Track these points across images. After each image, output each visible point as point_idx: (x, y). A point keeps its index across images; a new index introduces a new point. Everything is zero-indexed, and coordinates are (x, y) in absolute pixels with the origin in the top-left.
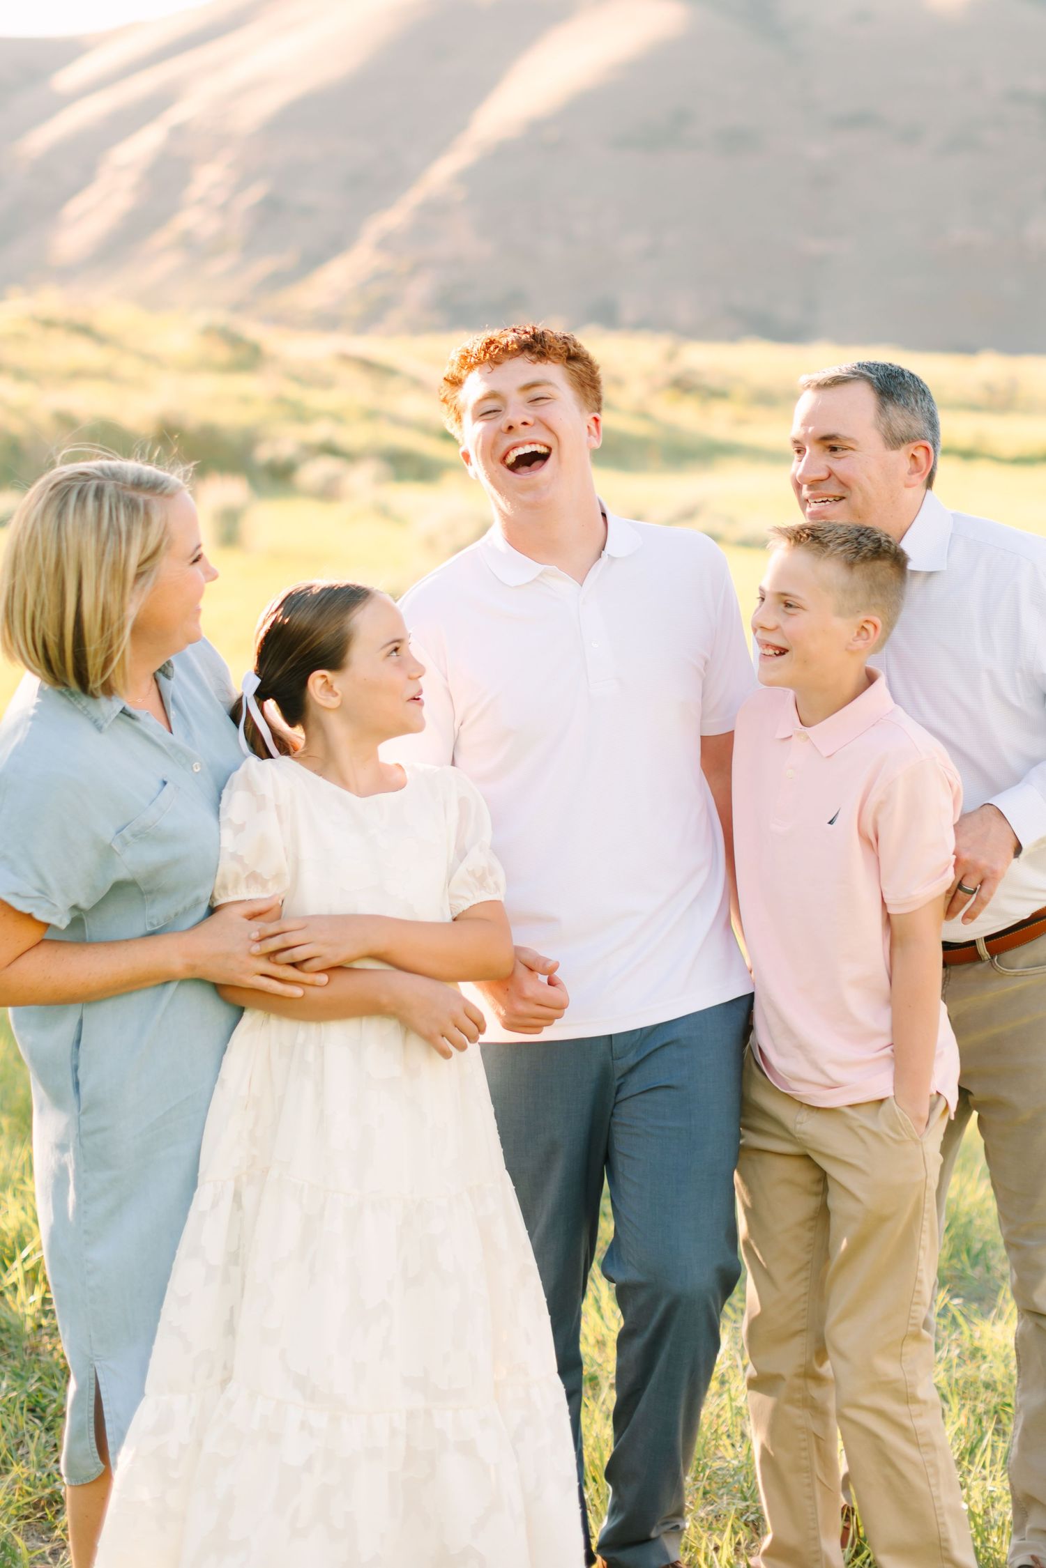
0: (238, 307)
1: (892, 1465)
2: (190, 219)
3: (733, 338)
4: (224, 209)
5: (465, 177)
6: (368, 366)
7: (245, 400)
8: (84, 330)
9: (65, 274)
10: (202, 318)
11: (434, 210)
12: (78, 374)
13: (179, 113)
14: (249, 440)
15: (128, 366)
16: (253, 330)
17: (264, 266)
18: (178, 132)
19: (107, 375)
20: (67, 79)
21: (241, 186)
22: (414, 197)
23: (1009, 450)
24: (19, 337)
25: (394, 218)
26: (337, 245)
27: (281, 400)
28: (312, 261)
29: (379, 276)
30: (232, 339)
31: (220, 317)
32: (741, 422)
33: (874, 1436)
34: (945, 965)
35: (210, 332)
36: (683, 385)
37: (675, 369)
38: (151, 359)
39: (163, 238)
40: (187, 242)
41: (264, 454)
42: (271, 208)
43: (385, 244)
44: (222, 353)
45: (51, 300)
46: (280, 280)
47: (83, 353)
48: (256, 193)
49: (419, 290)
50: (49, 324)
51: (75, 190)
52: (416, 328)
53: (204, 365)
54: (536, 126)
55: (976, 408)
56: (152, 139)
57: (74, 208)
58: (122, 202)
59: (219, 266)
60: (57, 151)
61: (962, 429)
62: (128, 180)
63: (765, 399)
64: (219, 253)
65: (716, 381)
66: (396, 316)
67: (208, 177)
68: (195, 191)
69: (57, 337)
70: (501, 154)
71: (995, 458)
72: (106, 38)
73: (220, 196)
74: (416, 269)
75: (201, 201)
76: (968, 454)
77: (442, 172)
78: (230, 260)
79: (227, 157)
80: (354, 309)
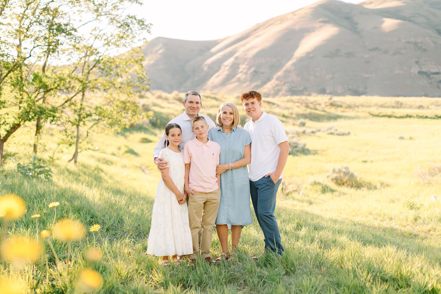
2: (239, 76)
4: (246, 73)
5: (294, 65)
6: (269, 103)
8: (215, 99)
11: (288, 72)
12: (212, 107)
13: (236, 55)
17: (254, 84)
18: (237, 58)
20: (213, 50)
21: (249, 69)
22: (284, 69)
23: (398, 115)
25: (280, 73)
26: (269, 80)
28: (264, 83)
29: (277, 85)
32: (343, 112)
36: (332, 105)
37: (331, 101)
39: (234, 80)
40: (239, 80)
42: (255, 72)
43: (278, 79)
46: (258, 87)
48: (253, 69)
49: (285, 88)
51: (217, 71)
54: (308, 54)
55: (393, 107)
56: (231, 60)
57: (217, 74)
58: (226, 73)
59: (245, 85)
60: (213, 63)
61: (389, 111)
62: (227, 68)
63: (349, 107)
64: (245, 82)
65: (339, 103)
66: (280, 94)
67: (243, 67)
68: (240, 70)
69: (209, 99)
70: (301, 60)
71: (396, 117)
72: (222, 41)
73: (245, 71)
74: (284, 84)
75: (241, 72)
76: (390, 117)
77: (289, 64)
78: (248, 83)
79: (246, 63)
80: (272, 92)
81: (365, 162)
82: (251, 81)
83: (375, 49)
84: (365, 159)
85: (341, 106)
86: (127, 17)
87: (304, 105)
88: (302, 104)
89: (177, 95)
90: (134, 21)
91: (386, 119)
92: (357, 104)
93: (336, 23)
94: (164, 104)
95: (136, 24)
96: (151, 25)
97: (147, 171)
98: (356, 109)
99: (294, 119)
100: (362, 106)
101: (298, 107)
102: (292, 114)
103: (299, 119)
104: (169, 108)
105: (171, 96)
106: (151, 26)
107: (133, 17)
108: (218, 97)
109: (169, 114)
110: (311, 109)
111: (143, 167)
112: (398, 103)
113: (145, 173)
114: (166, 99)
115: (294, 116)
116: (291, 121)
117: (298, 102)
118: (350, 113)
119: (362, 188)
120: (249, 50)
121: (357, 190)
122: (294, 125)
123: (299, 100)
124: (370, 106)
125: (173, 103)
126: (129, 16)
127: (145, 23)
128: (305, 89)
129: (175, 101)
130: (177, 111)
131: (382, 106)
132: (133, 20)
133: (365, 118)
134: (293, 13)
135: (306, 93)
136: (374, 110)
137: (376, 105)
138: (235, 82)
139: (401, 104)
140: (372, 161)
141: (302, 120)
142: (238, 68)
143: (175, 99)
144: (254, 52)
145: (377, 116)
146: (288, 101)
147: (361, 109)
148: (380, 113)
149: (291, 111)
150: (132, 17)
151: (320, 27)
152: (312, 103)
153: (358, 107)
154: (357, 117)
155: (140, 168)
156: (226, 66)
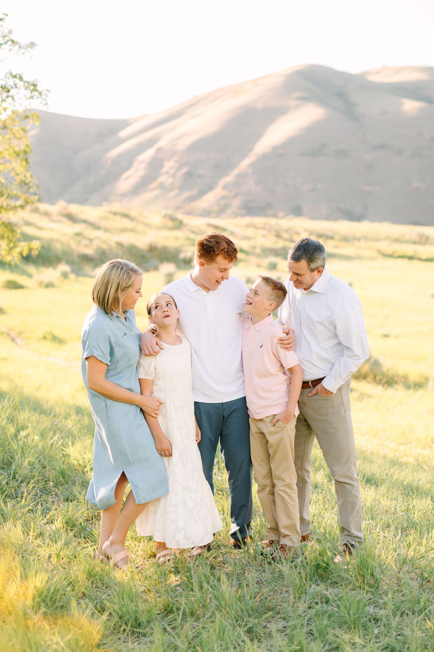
0: (178, 208)
1: (286, 505)
2: (162, 179)
3: (336, 220)
4: (174, 176)
5: (252, 165)
7: (177, 238)
8: (126, 216)
9: (123, 196)
10: (164, 212)
11: (242, 176)
12: (124, 230)
13: (159, 145)
14: (178, 251)
15: (140, 228)
16: (180, 216)
17: (187, 194)
18: (159, 150)
19: (133, 230)
20: (123, 134)
21: (179, 169)
22: (236, 171)
23: (424, 257)
24: (106, 218)
25: (229, 179)
26: (210, 188)
27: (188, 239)
28: (203, 193)
29: (223, 198)
30: (173, 219)
31: (170, 212)
32: (336, 247)
33: (283, 497)
34: (302, 388)
35: (165, 216)
38: (147, 225)
39: (154, 185)
40: (162, 186)
41: (182, 256)
42: (189, 175)
43: (225, 187)
44: (170, 224)
45: (116, 206)
46: (192, 199)
47: (126, 223)
48: (184, 170)
49: (237, 202)
50: (115, 214)
51: (126, 169)
52: (236, 215)
53: (165, 228)
54: (275, 149)
55: (415, 243)
56: (150, 153)
57: (125, 175)
58: (141, 173)
59: (172, 194)
60: (120, 156)
61: (409, 249)
62: (143, 165)
63: (345, 239)
64: (172, 190)
65: (330, 234)
66: (229, 211)
67: (169, 165)
68: (165, 170)
69: (118, 218)
70: (264, 158)
71: (420, 259)
72: (136, 120)
73: (172, 171)
74: (236, 195)
75: (166, 173)
76: (410, 258)
77: (245, 164)
78: (175, 192)
79: (175, 158)
80: (216, 208)
81: (386, 336)
82: (182, 188)
83: (382, 147)
84: (386, 332)
85: (332, 238)
86: (8, 75)
87: (273, 233)
88: (269, 231)
89: (65, 208)
90: (20, 84)
91: (405, 262)
92: (358, 235)
93: (322, 102)
94: (43, 222)
95: (23, 89)
96: (49, 91)
97: (19, 341)
98: (357, 243)
99: (258, 256)
100: (366, 238)
101: (264, 236)
102: (254, 247)
103: (266, 256)
104: (52, 230)
105: (55, 209)
106: (48, 94)
107: (18, 76)
108: (133, 214)
109: (52, 240)
110: (285, 240)
111: (13, 334)
112: (421, 236)
113: (16, 344)
114: (47, 214)
115: (258, 251)
116: (253, 260)
117: (264, 229)
118: (346, 250)
119: (397, 387)
120: (180, 137)
121: (387, 388)
122: (259, 266)
123: (265, 224)
124: (378, 240)
125: (58, 221)
126: (11, 74)
127: (39, 88)
128: (269, 206)
129: (61, 218)
130: (65, 235)
131: (397, 240)
132: (17, 81)
133: (372, 259)
134: (254, 82)
135: (270, 212)
136: (386, 247)
137: (387, 238)
138: (155, 189)
139: (427, 238)
140: (397, 336)
141: (272, 259)
142: (161, 166)
143: (61, 214)
144: (188, 141)
145: (391, 256)
146: (249, 226)
147: (363, 243)
148: (395, 252)
149: (252, 243)
150: (15, 77)
151: (297, 107)
152: (286, 231)
153: (359, 240)
154: (358, 258)
155: (8, 335)
156: (142, 162)
